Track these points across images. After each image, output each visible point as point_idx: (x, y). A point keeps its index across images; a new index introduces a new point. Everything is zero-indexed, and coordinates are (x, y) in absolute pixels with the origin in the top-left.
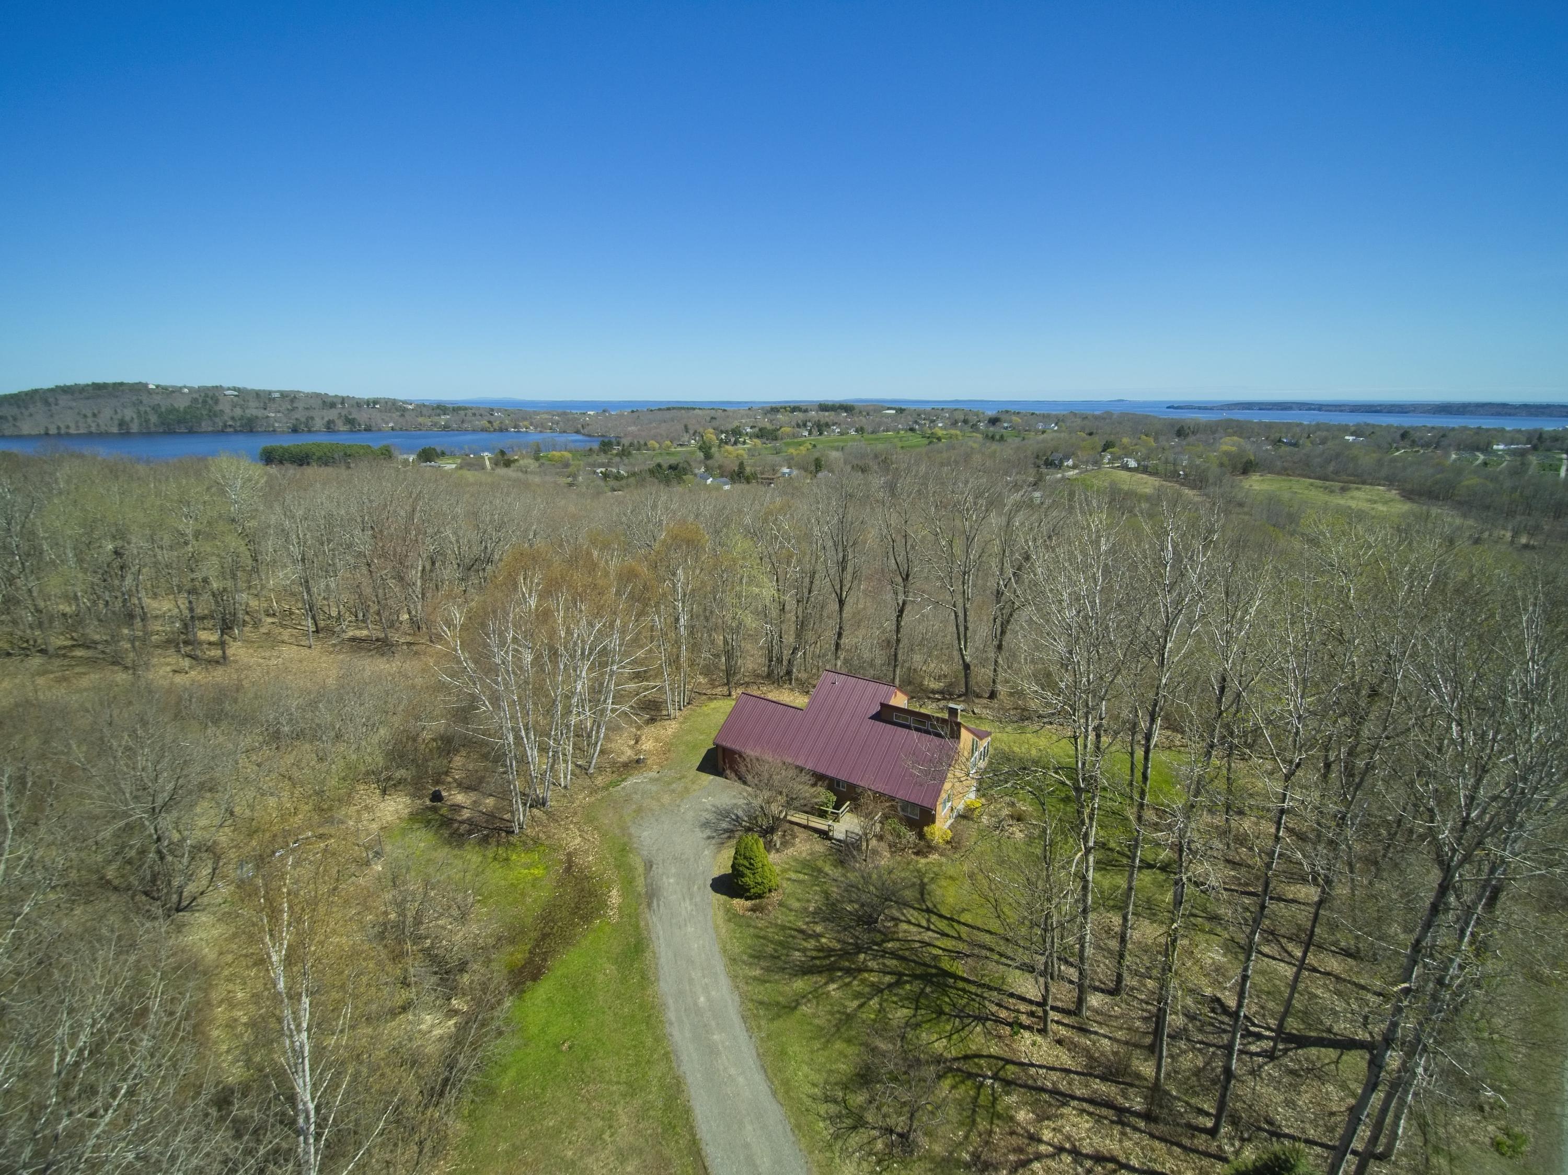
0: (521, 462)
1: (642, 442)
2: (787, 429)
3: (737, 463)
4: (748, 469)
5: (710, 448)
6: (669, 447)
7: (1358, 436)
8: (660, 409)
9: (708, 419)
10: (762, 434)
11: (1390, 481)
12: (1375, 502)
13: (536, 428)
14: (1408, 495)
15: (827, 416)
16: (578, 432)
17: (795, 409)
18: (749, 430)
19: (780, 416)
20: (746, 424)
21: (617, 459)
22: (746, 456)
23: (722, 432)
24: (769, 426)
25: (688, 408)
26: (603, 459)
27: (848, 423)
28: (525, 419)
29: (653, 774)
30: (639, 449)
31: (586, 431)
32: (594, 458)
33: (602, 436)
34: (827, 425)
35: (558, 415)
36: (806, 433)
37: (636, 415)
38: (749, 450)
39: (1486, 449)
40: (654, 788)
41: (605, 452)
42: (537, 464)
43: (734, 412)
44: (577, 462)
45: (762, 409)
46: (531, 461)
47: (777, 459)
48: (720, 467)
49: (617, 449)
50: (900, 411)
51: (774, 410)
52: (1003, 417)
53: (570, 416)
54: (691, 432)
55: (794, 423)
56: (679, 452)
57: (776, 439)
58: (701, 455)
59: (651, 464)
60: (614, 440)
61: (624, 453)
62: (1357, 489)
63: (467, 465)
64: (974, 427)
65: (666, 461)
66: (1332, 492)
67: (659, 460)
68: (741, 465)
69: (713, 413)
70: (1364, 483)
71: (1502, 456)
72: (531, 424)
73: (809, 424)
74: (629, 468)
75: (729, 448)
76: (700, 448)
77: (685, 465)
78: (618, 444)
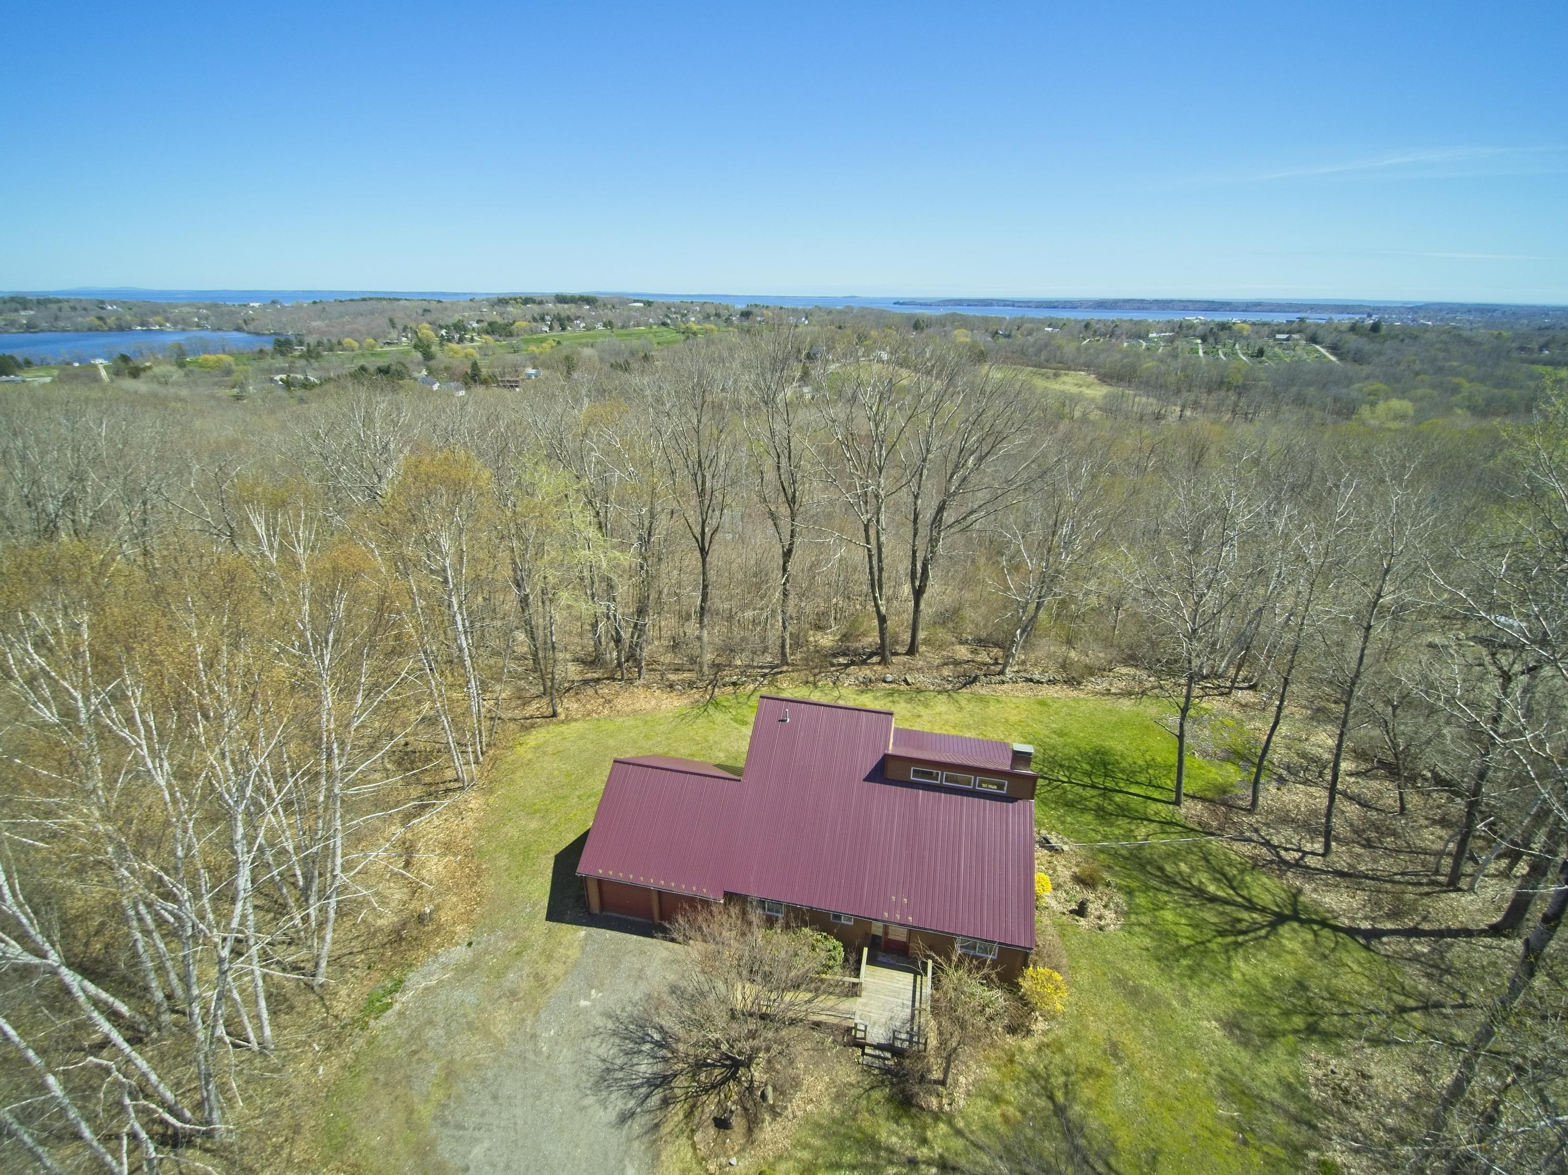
0: (156, 370)
1: (335, 341)
2: (521, 324)
3: (469, 364)
4: (484, 372)
5: (429, 346)
6: (373, 347)
7: (1055, 327)
8: (352, 300)
9: (420, 312)
10: (492, 329)
11: (1087, 366)
12: (1081, 386)
13: (175, 324)
14: (1104, 378)
15: (566, 309)
16: (239, 329)
17: (527, 301)
18: (475, 325)
19: (510, 309)
20: (469, 318)
21: (303, 362)
22: (477, 356)
23: (441, 327)
24: (499, 320)
25: (393, 299)
26: (280, 362)
27: (592, 317)
28: (155, 313)
29: (459, 953)
30: (331, 349)
31: (251, 327)
32: (268, 362)
33: (275, 334)
34: (569, 319)
35: (206, 308)
36: (547, 329)
37: (320, 307)
38: (480, 348)
39: (1145, 337)
40: (470, 997)
41: (283, 354)
42: (181, 373)
43: (452, 303)
44: (241, 367)
45: (488, 300)
46: (174, 369)
47: (517, 358)
48: (447, 369)
49: (298, 350)
50: (648, 304)
51: (503, 301)
52: (755, 310)
53: (225, 309)
54: (400, 327)
55: (529, 317)
56: (387, 353)
57: (511, 335)
58: (419, 355)
59: (353, 367)
60: (293, 339)
61: (311, 354)
62: (1066, 375)
63: (68, 377)
64: (728, 320)
65: (372, 364)
66: (1048, 378)
67: (362, 362)
68: (475, 365)
69: (425, 305)
70: (1069, 369)
71: (1157, 343)
72: (167, 320)
73: (548, 318)
74: (320, 373)
75: (454, 346)
76: (416, 347)
77: (400, 368)
78: (301, 343)
